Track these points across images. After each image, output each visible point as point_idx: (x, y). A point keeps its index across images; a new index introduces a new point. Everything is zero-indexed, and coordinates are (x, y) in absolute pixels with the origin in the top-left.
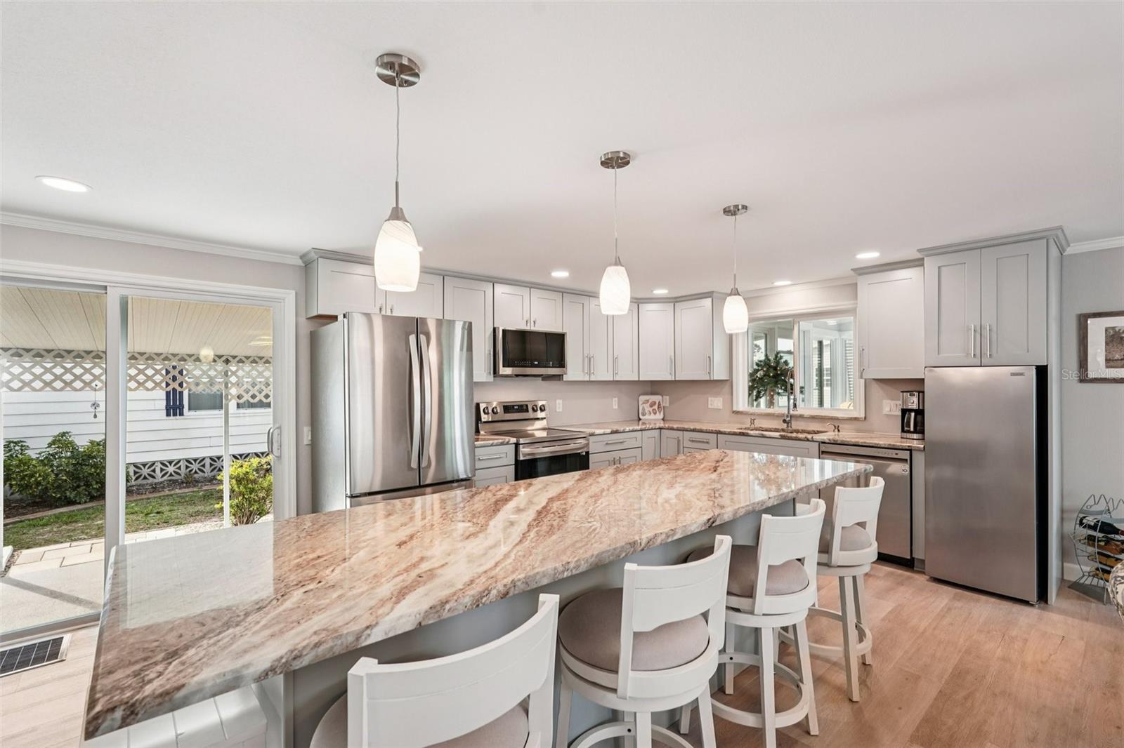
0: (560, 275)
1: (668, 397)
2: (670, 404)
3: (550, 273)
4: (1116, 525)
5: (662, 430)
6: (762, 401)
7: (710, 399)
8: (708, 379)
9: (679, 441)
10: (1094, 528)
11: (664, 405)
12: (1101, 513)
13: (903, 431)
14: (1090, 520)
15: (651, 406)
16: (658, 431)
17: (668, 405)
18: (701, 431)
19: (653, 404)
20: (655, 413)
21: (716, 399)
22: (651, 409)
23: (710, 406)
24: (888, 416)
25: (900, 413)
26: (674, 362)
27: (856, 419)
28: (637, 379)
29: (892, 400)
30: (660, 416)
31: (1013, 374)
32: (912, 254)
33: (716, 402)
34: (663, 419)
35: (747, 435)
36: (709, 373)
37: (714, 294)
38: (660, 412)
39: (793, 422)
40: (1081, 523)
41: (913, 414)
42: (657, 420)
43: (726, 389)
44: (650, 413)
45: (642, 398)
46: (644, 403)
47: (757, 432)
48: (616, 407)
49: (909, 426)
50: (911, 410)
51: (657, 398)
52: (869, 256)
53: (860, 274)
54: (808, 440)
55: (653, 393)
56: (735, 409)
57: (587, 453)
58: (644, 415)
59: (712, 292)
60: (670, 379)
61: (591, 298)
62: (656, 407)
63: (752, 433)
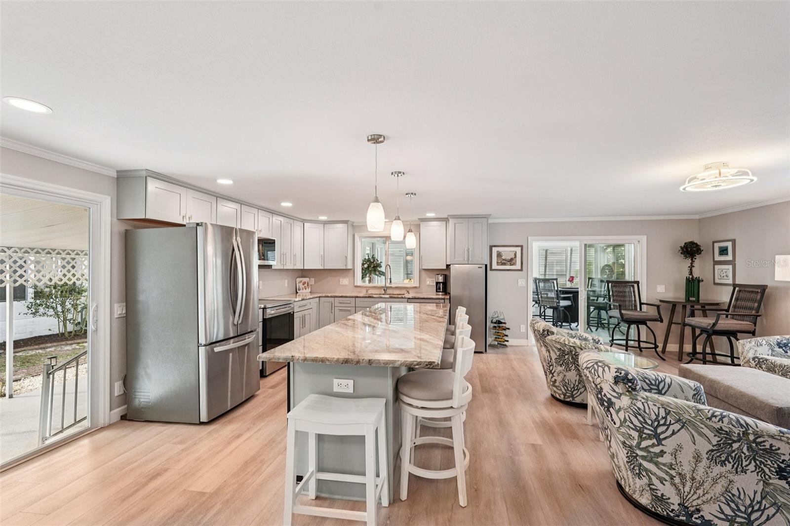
0: (286, 204)
1: (313, 279)
2: (315, 283)
3: (280, 203)
4: (501, 321)
5: (321, 298)
6: (367, 279)
7: (341, 279)
8: (345, 268)
9: (332, 303)
10: (495, 323)
11: (311, 283)
12: (496, 317)
13: (437, 291)
14: (494, 320)
15: (303, 285)
16: (318, 298)
17: (313, 283)
18: (346, 297)
19: (304, 283)
20: (306, 289)
21: (345, 279)
22: (303, 286)
23: (341, 284)
24: (428, 285)
25: (435, 284)
26: (323, 258)
27: (416, 287)
28: (303, 268)
29: (430, 278)
30: (308, 290)
31: (479, 268)
32: (445, 216)
33: (345, 281)
34: (310, 292)
35: (373, 297)
36: (346, 265)
37: (349, 222)
38: (308, 288)
39: (387, 291)
40: (492, 322)
41: (441, 284)
42: (307, 293)
43: (351, 273)
44: (303, 289)
45: (298, 280)
46: (299, 283)
47: (378, 296)
48: (286, 285)
49: (440, 289)
50: (440, 283)
51: (306, 280)
52: (431, 215)
53: (421, 221)
54: (403, 298)
55: (302, 277)
56: (356, 285)
57: (293, 312)
58: (299, 290)
59: (348, 221)
60: (321, 268)
61: (295, 221)
62: (306, 285)
63: (375, 296)
